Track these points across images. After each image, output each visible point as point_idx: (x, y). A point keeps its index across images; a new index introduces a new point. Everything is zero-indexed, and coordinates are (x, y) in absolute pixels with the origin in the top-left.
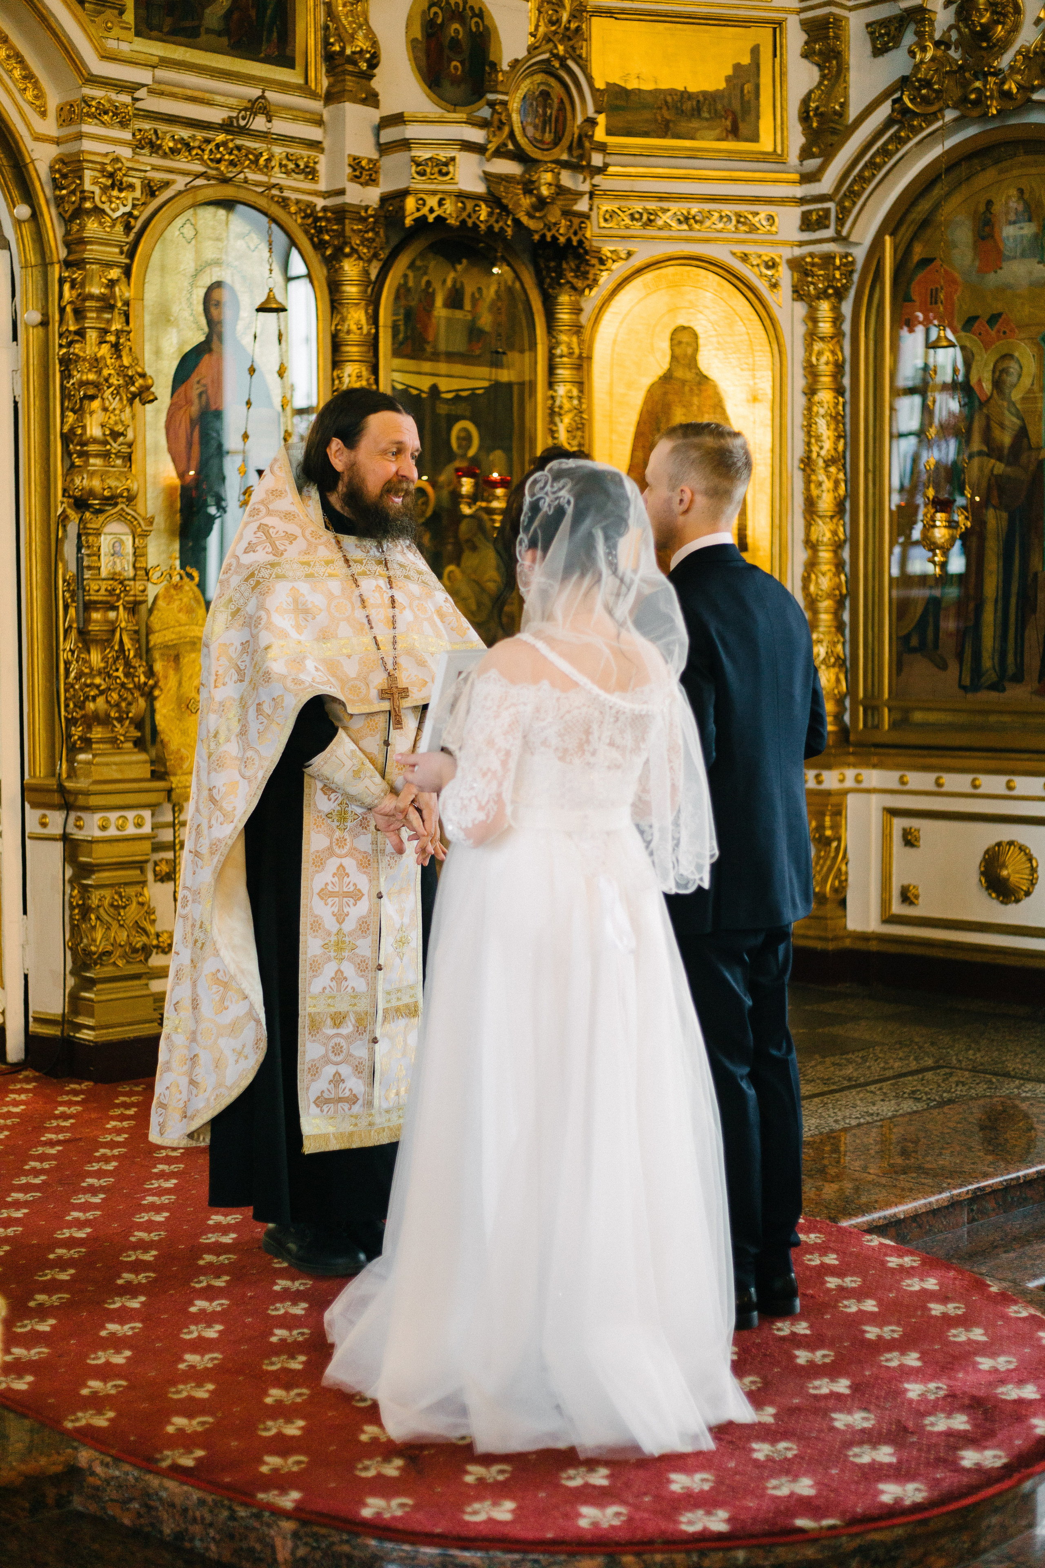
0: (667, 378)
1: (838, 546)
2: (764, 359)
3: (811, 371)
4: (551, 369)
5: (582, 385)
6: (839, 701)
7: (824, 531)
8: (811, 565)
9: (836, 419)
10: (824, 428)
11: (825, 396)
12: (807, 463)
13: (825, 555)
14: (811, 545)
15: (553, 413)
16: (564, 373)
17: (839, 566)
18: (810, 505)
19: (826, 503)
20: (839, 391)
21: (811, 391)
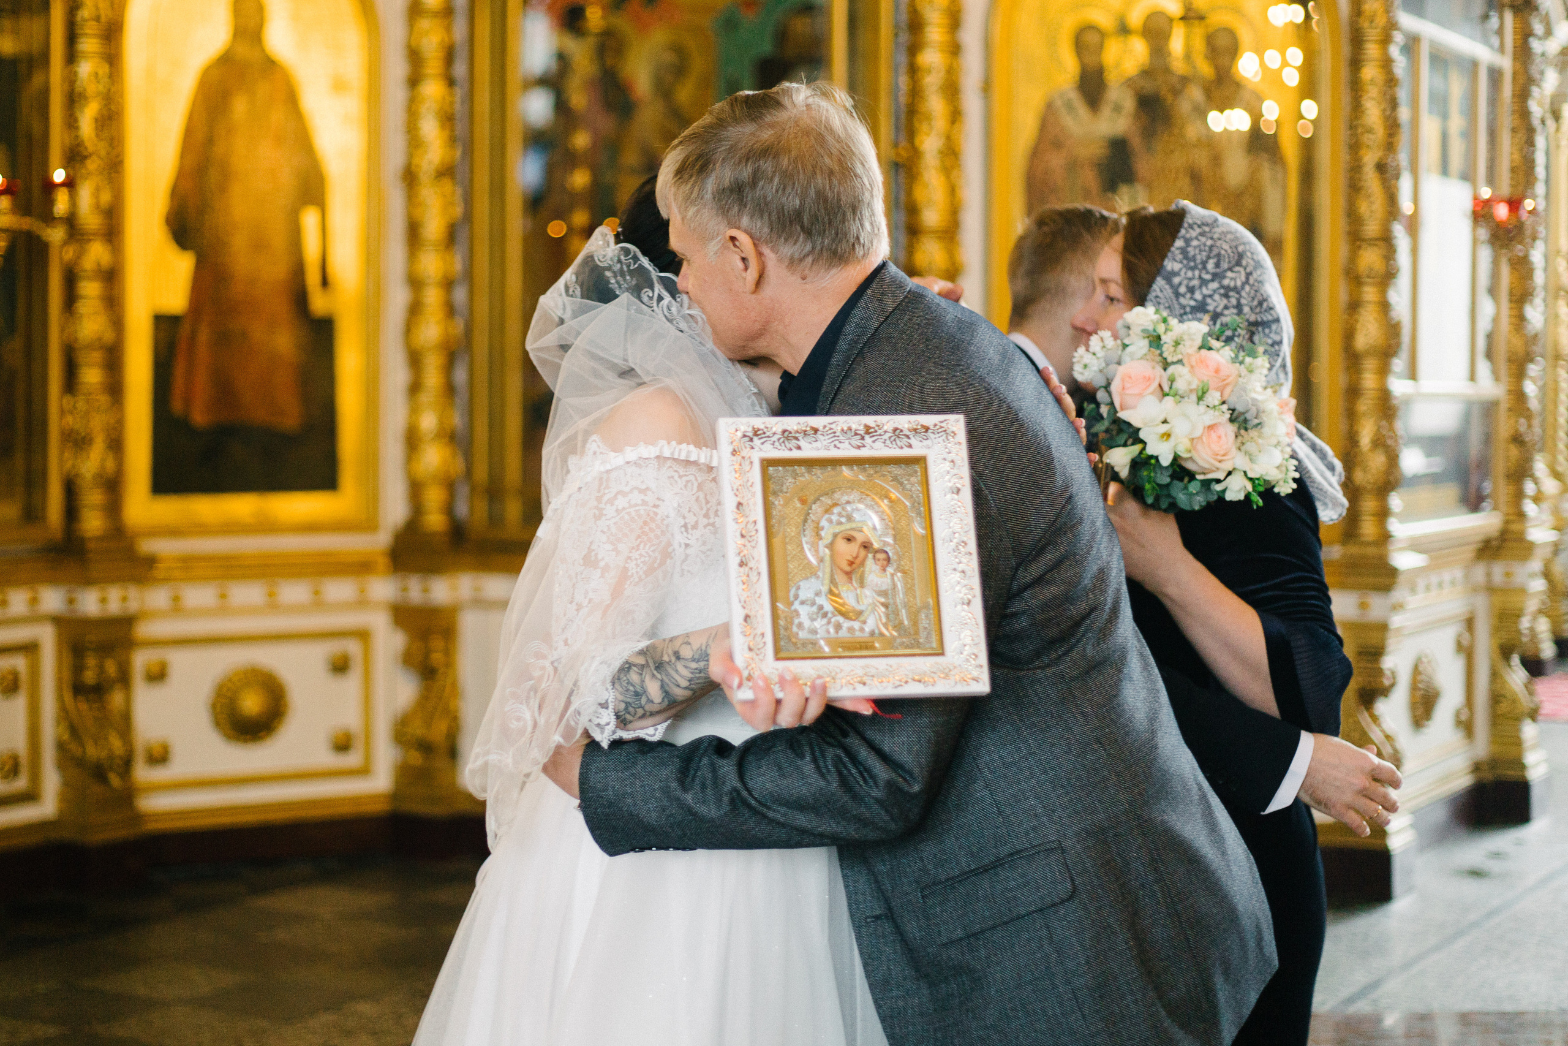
0: (226, 60)
1: (448, 284)
2: (353, 37)
3: (415, 57)
4: (72, 38)
5: (112, 57)
6: (450, 486)
7: (432, 264)
8: (415, 310)
9: (448, 119)
10: (431, 129)
11: (433, 89)
12: (410, 177)
13: (433, 297)
14: (415, 283)
15: (73, 99)
16: (89, 44)
17: (450, 310)
18: (413, 233)
19: (434, 227)
20: (451, 82)
21: (414, 81)
